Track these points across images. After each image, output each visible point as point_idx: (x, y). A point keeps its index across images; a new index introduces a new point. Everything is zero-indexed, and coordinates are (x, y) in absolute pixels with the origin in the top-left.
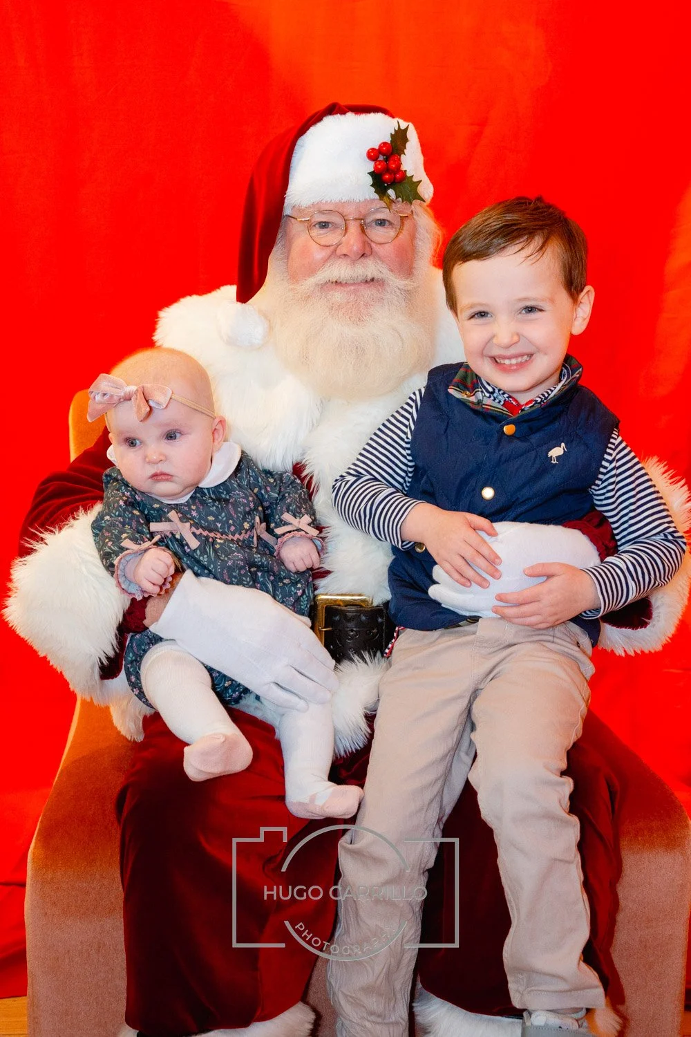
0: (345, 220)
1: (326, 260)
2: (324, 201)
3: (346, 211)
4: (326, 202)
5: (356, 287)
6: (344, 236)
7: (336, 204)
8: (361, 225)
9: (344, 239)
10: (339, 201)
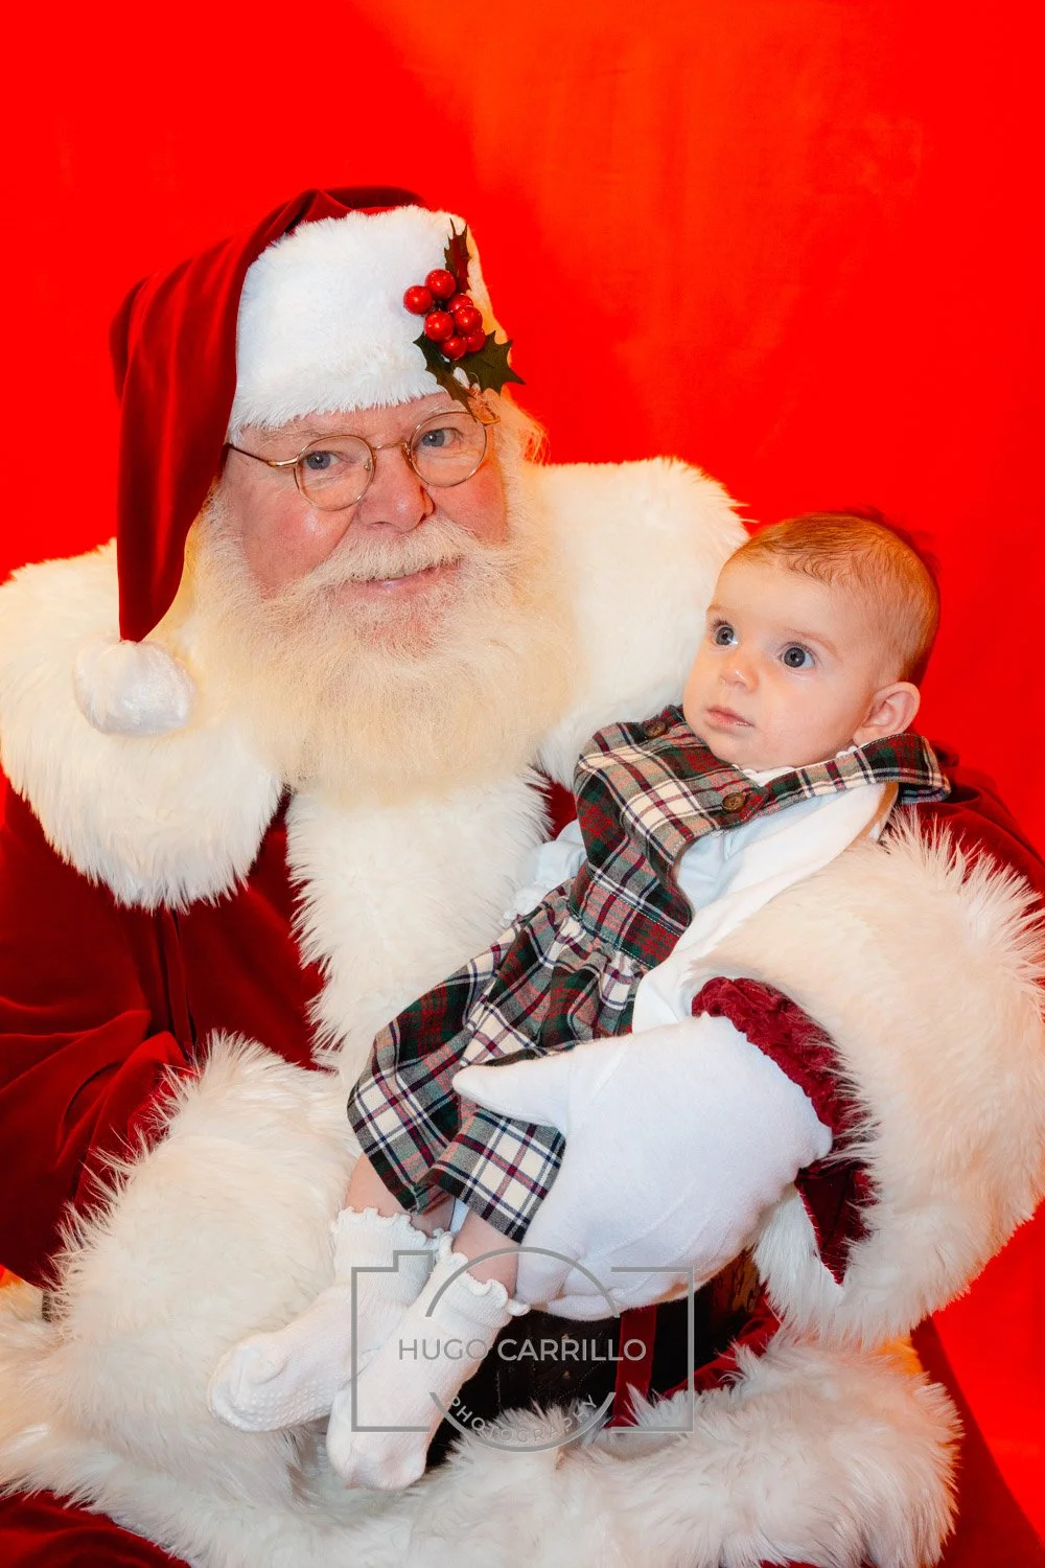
0: (373, 450)
1: (338, 539)
2: (321, 412)
3: (368, 425)
4: (327, 412)
5: (412, 585)
6: (372, 480)
7: (349, 414)
8: (404, 452)
9: (374, 489)
10: (357, 408)
